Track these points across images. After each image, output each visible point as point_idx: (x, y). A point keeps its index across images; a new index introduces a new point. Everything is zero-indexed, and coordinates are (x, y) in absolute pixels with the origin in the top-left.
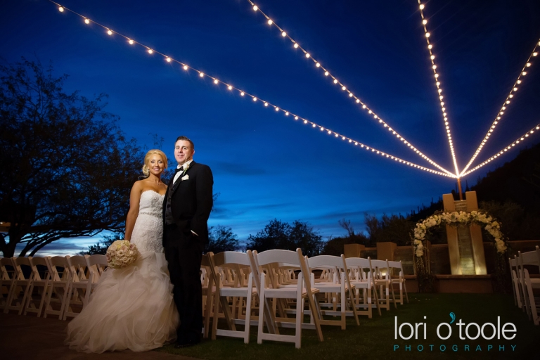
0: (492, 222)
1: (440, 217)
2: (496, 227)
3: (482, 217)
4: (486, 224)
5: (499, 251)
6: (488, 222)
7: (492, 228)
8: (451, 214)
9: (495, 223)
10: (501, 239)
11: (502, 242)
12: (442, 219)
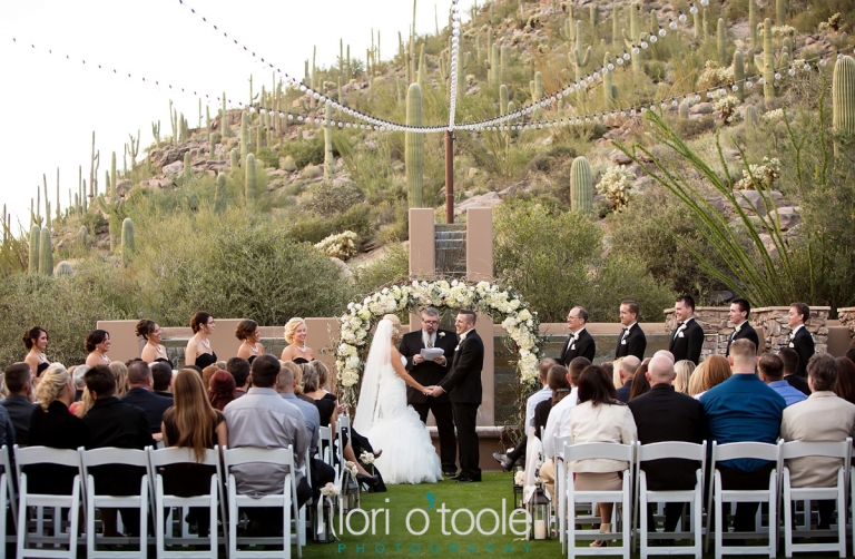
0: (518, 310)
1: (405, 289)
2: (524, 322)
3: (499, 300)
4: (504, 315)
5: (523, 378)
6: (509, 310)
7: (518, 326)
8: (432, 286)
9: (525, 314)
10: (531, 351)
11: (533, 357)
12: (410, 296)
